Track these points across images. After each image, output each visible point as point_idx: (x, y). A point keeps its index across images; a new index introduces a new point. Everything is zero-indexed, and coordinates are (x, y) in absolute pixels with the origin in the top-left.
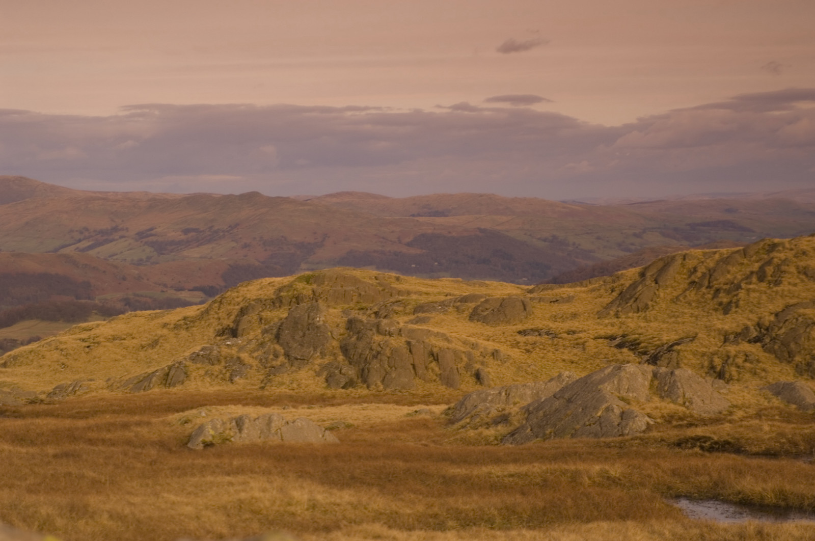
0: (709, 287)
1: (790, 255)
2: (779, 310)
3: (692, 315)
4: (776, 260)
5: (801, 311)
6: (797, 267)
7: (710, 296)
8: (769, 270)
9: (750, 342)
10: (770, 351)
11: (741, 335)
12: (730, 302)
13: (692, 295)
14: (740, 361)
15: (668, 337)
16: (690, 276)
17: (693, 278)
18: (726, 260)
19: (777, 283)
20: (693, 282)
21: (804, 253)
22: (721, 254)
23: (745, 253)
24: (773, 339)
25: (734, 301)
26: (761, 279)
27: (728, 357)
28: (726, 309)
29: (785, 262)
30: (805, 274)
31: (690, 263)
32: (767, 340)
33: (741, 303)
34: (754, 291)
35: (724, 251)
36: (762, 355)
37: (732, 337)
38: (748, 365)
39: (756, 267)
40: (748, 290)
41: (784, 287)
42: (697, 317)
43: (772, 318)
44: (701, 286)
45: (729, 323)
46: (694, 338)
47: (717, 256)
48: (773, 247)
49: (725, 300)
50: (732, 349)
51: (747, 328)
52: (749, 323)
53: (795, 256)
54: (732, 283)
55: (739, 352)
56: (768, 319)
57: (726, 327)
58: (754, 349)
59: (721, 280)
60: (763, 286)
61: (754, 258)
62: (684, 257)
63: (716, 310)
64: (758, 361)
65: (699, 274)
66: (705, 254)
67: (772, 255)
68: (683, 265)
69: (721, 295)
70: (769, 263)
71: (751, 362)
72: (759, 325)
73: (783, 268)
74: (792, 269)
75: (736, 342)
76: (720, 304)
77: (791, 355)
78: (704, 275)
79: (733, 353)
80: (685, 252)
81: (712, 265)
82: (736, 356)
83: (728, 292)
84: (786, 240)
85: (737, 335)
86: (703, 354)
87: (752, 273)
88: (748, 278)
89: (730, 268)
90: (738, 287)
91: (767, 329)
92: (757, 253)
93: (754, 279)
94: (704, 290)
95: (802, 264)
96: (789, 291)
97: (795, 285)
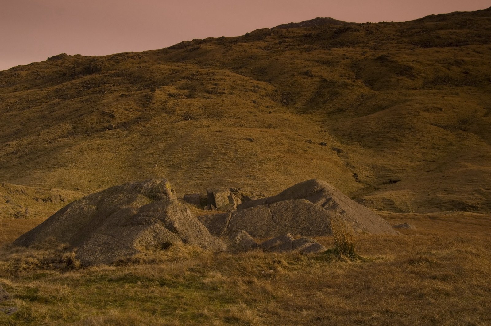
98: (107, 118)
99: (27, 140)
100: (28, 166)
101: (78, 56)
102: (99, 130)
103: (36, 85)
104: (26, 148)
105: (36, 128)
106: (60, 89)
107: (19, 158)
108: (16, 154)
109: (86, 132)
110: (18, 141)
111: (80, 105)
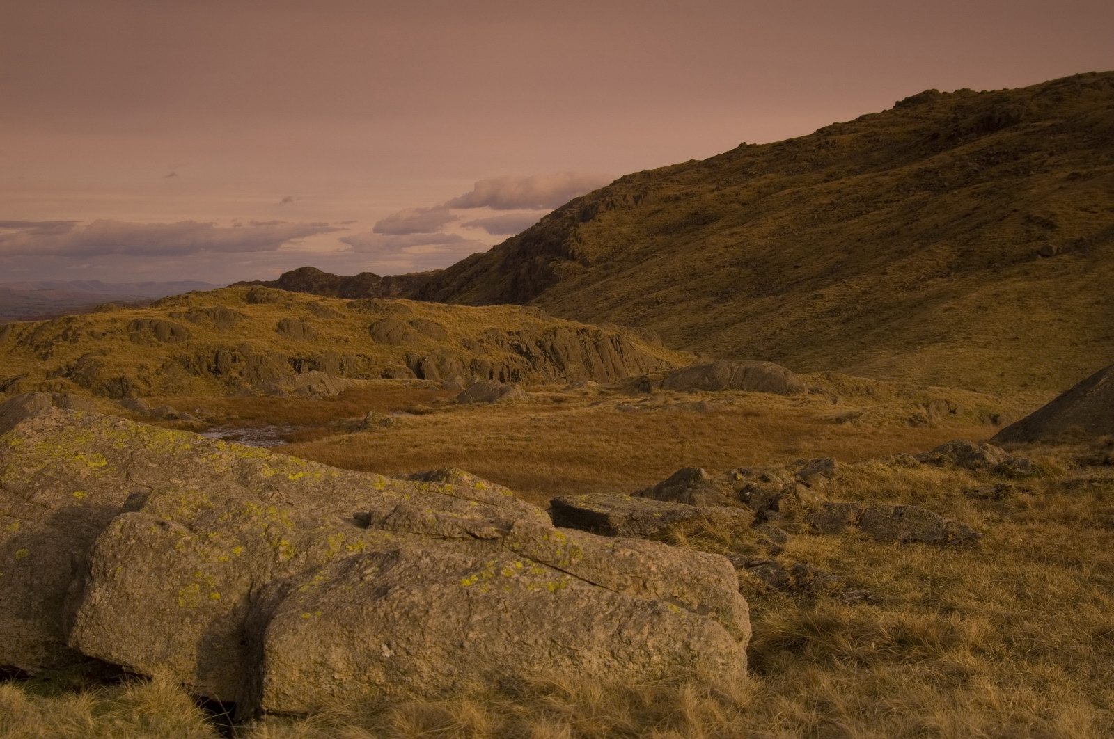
0: (31, 344)
1: (82, 324)
2: (79, 357)
3: (23, 361)
4: (73, 328)
5: (93, 357)
6: (87, 332)
7: (32, 350)
8: (70, 333)
9: (63, 376)
10: (76, 381)
11: (57, 372)
12: (47, 353)
13: (20, 349)
14: (58, 388)
15: (10, 375)
16: (18, 338)
17: (20, 338)
18: (41, 328)
19: (76, 341)
20: (21, 342)
21: (90, 323)
22: (37, 324)
23: (52, 324)
24: (77, 375)
25: (50, 351)
26: (65, 338)
27: (51, 386)
28: (45, 357)
29: (79, 328)
30: (92, 336)
31: (18, 330)
32: (74, 375)
33: (54, 353)
34: (62, 346)
35: (38, 322)
36: (72, 384)
37: (51, 374)
38: (63, 390)
39: (61, 331)
40: (58, 346)
41: (80, 343)
42: (26, 363)
43: (76, 362)
44: (26, 344)
45: (49, 366)
46: (27, 375)
47: (34, 326)
48: (70, 320)
49: (44, 352)
50: (53, 381)
51: (61, 369)
52: (62, 365)
53: (85, 325)
54: (46, 342)
55: (57, 383)
56: (73, 363)
57: (48, 368)
58: (66, 381)
59: (39, 340)
60: (67, 343)
61: (58, 326)
62: (13, 327)
63: (38, 358)
64: (69, 388)
65: (24, 336)
66: (26, 324)
67: (70, 325)
68: (13, 331)
69: (41, 349)
70: (70, 329)
71: (65, 388)
72: (67, 366)
73: (79, 332)
74: (84, 333)
75: (54, 377)
76: (41, 354)
77: (89, 384)
78: (27, 337)
79: (54, 383)
80: (12, 323)
81: (32, 331)
82: (55, 385)
83: (45, 347)
84: (78, 316)
85: (55, 373)
86: (34, 385)
87: (59, 335)
88: (57, 338)
89: (44, 332)
90: (51, 344)
91: (73, 369)
92: (60, 323)
93: (61, 339)
94: (28, 346)
95: (90, 330)
96: (84, 346)
97: (87, 342)
98: (1037, 231)
99: (859, 283)
100: (862, 340)
101: (964, 93)
102: (1021, 260)
103: (873, 165)
104: (858, 301)
105: (876, 257)
106: (926, 170)
107: (843, 323)
108: (836, 316)
109: (989, 264)
110: (839, 288)
111: (974, 203)
